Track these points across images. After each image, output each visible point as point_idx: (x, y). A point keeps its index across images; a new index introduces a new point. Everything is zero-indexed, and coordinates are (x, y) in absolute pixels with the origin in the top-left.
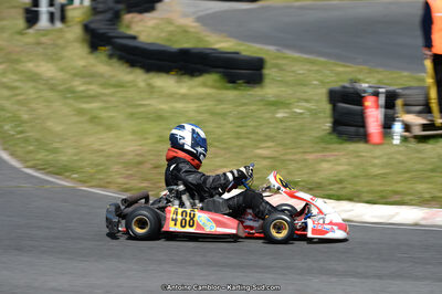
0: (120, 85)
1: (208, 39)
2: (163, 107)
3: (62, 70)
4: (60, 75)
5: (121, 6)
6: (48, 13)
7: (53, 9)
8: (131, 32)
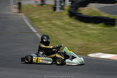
0: (77, 26)
1: (101, 14)
2: (89, 32)
3: (63, 23)
5: (77, 6)
6: (60, 8)
7: (61, 7)
8: (80, 12)
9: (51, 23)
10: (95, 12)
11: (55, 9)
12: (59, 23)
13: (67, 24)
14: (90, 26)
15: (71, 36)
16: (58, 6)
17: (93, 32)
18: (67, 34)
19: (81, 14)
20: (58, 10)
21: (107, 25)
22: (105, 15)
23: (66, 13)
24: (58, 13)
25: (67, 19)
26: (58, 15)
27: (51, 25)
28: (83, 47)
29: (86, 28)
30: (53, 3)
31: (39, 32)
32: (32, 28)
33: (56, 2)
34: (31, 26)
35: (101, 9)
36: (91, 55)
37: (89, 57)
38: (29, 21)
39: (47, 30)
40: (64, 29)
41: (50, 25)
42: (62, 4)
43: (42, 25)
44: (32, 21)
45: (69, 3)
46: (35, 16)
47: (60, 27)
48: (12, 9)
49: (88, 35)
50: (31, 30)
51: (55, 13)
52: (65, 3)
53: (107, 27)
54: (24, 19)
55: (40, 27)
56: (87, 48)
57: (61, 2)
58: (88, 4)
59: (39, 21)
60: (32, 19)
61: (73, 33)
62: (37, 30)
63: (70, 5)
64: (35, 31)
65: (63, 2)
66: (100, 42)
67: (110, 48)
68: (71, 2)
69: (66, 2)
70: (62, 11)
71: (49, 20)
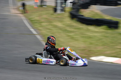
0: (79, 29)
1: (103, 16)
2: (91, 35)
3: (64, 25)
4: (64, 26)
5: (79, 7)
6: (60, 9)
7: (62, 8)
8: (82, 14)
9: (52, 25)
10: (97, 14)
11: (55, 10)
12: (59, 24)
13: (68, 26)
14: (92, 28)
15: (72, 38)
16: (59, 8)
17: (96, 34)
18: (69, 36)
19: (82, 16)
20: (59, 12)
21: (110, 28)
22: (107, 17)
23: (67, 14)
24: (59, 14)
25: (68, 21)
26: (59, 16)
27: (52, 27)
28: (85, 50)
29: (88, 30)
30: (53, 4)
31: (39, 34)
32: (32, 30)
33: (56, 3)
34: (31, 27)
35: (103, 11)
36: (94, 58)
37: (91, 60)
38: (28, 22)
39: (48, 32)
40: (65, 31)
41: (50, 26)
42: (63, 6)
43: (42, 26)
44: (32, 22)
45: (70, 5)
46: (35, 17)
47: (60, 29)
48: (11, 10)
49: (90, 37)
50: (31, 31)
51: (55, 15)
52: (65, 5)
53: (110, 30)
54: (23, 20)
55: (40, 28)
56: (89, 51)
57: (62, 3)
58: (89, 6)
59: (39, 22)
60: (32, 21)
61: (75, 35)
62: (36, 32)
63: (71, 6)
64: (34, 32)
65: (64, 3)
66: (103, 45)
67: (113, 51)
68: (72, 4)
69: (67, 4)
70: (63, 12)
71: (49, 21)
